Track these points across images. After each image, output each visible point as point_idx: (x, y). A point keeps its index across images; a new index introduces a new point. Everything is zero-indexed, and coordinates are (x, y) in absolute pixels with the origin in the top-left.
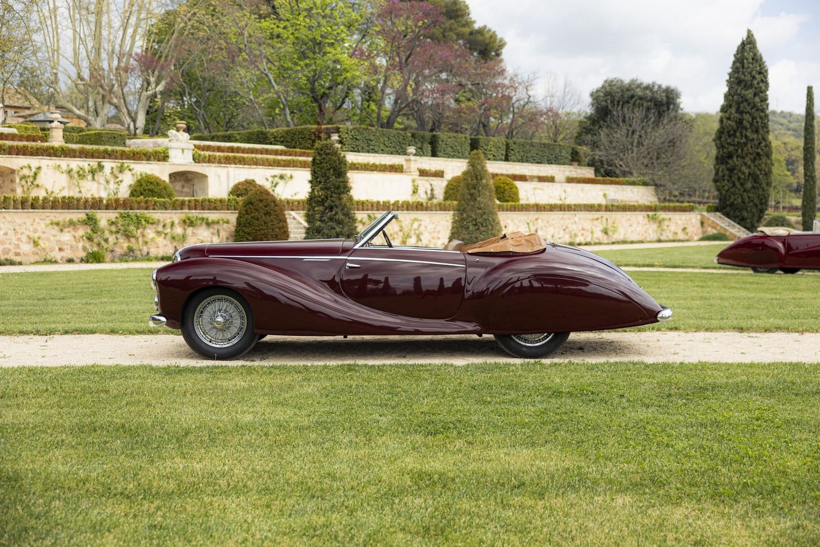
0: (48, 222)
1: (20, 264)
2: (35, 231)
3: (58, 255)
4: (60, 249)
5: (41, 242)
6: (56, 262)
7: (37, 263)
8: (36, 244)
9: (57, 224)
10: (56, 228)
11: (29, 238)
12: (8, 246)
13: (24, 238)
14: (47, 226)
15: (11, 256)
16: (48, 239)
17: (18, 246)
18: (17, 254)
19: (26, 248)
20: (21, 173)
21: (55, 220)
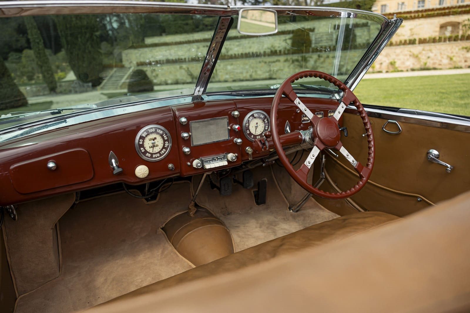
0: (461, 47)
1: (441, 69)
2: (452, 53)
3: (463, 64)
4: (466, 61)
5: (454, 59)
6: (461, 68)
7: (450, 68)
8: (451, 59)
9: (466, 48)
10: (465, 50)
11: (448, 56)
12: (435, 61)
13: (445, 57)
14: (459, 49)
15: (437, 66)
16: (459, 57)
17: (441, 61)
18: (440, 65)
19: (445, 61)
20: (463, 24)
21: (465, 46)
